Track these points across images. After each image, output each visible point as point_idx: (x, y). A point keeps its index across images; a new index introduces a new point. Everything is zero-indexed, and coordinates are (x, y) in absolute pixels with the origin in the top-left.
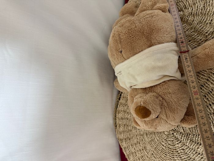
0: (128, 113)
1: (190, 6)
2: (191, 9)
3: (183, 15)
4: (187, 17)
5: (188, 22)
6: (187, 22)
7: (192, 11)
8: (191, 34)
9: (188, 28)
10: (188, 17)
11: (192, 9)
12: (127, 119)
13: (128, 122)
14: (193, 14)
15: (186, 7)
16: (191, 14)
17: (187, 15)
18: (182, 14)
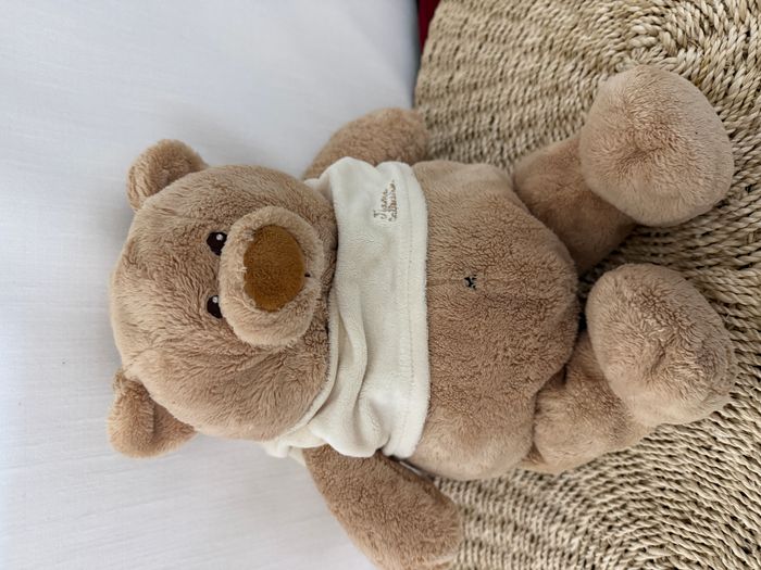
0: (479, 519)
1: (731, 19)
2: (738, 31)
3: (702, 65)
4: (726, 71)
5: (731, 96)
6: (726, 94)
7: (747, 41)
8: (754, 152)
9: (737, 123)
10: (731, 72)
11: (748, 34)
12: (481, 545)
13: (482, 560)
14: (751, 56)
15: (712, 27)
16: (745, 56)
17: (722, 64)
18: (699, 61)
